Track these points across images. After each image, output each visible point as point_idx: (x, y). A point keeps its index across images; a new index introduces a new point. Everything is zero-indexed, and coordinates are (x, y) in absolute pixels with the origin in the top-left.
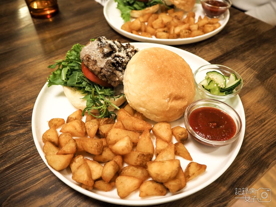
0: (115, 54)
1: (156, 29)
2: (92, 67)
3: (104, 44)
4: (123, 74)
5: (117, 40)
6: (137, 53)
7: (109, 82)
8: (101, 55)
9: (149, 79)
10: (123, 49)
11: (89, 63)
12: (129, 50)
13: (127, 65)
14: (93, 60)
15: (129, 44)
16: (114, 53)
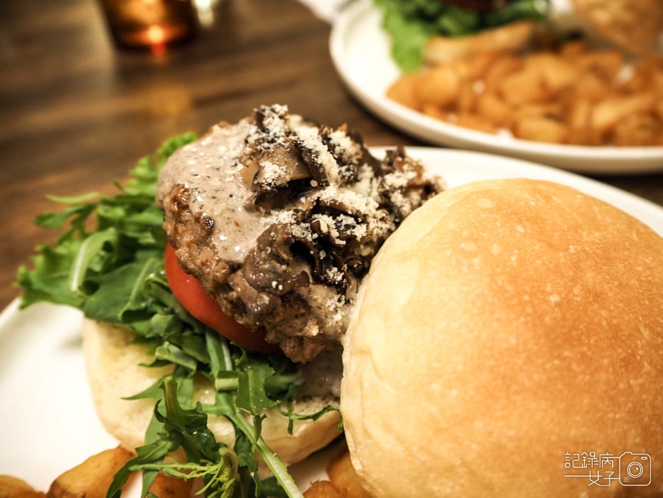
0: (315, 196)
1: (516, 108)
2: (191, 255)
3: (273, 141)
4: (347, 302)
5: (345, 126)
6: (433, 201)
7: (271, 337)
8: (245, 195)
9: (492, 369)
10: (367, 171)
11: (180, 231)
12: (395, 180)
13: (376, 251)
14: (197, 219)
15: (402, 155)
16: (316, 189)
